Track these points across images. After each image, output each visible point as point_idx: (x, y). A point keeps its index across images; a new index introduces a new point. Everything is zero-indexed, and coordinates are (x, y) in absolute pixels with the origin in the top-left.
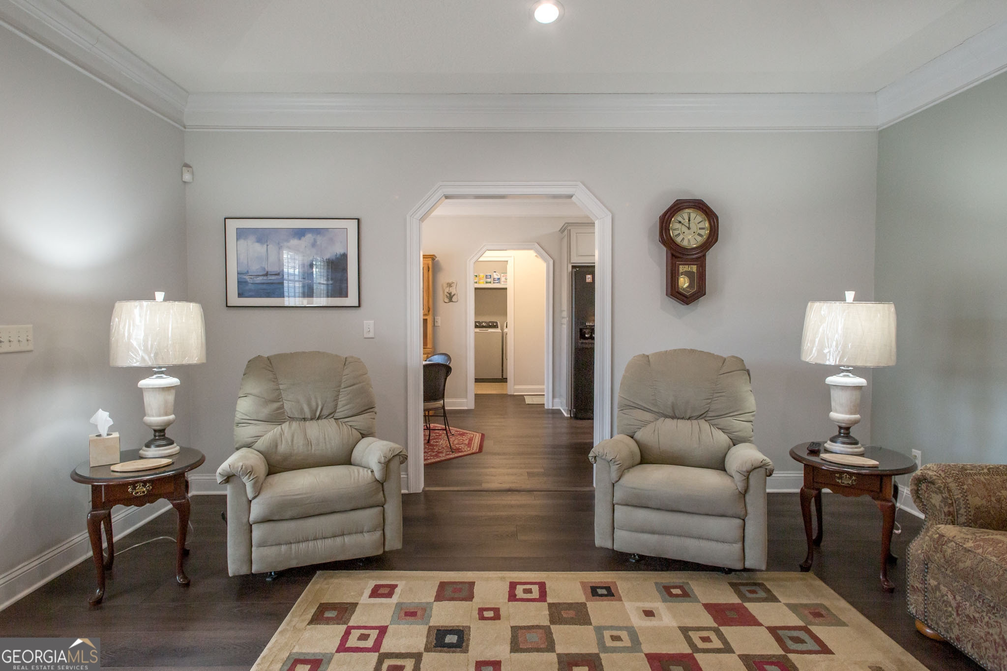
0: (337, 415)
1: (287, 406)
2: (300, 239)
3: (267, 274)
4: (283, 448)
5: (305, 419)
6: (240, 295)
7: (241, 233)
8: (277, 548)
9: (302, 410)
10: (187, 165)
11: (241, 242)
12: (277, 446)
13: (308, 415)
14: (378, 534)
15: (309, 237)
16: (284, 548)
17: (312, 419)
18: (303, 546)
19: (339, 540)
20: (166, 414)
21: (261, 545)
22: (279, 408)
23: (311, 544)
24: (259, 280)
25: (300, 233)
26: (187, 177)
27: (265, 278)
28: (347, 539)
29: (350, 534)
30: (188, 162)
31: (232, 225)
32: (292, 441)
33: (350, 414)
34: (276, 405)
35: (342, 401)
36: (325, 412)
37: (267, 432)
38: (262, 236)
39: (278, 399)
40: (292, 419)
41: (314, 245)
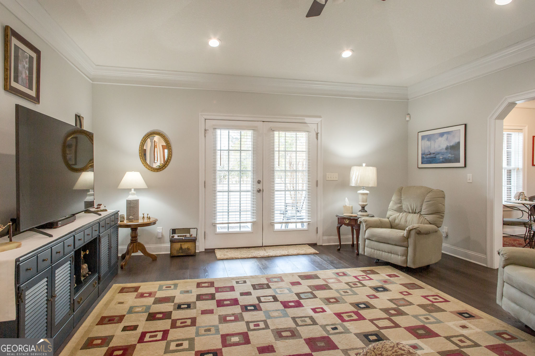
0: (422, 213)
1: (403, 206)
2: (442, 137)
3: (430, 154)
4: (397, 221)
5: (409, 212)
6: (422, 163)
7: (423, 137)
8: (371, 249)
9: (408, 209)
10: (408, 114)
11: (423, 141)
12: (395, 220)
13: (411, 211)
14: (404, 258)
15: (445, 136)
16: (373, 250)
17: (412, 213)
18: (378, 252)
19: (390, 254)
20: (363, 202)
21: (367, 247)
22: (400, 207)
23: (381, 252)
24: (428, 156)
25: (442, 135)
26: (408, 119)
27: (430, 155)
28: (392, 255)
29: (394, 254)
30: (409, 112)
31: (420, 134)
32: (401, 219)
33: (426, 213)
34: (399, 205)
35: (424, 207)
36: (417, 211)
37: (394, 214)
38: (429, 138)
39: (401, 202)
40: (405, 212)
41: (447, 139)
